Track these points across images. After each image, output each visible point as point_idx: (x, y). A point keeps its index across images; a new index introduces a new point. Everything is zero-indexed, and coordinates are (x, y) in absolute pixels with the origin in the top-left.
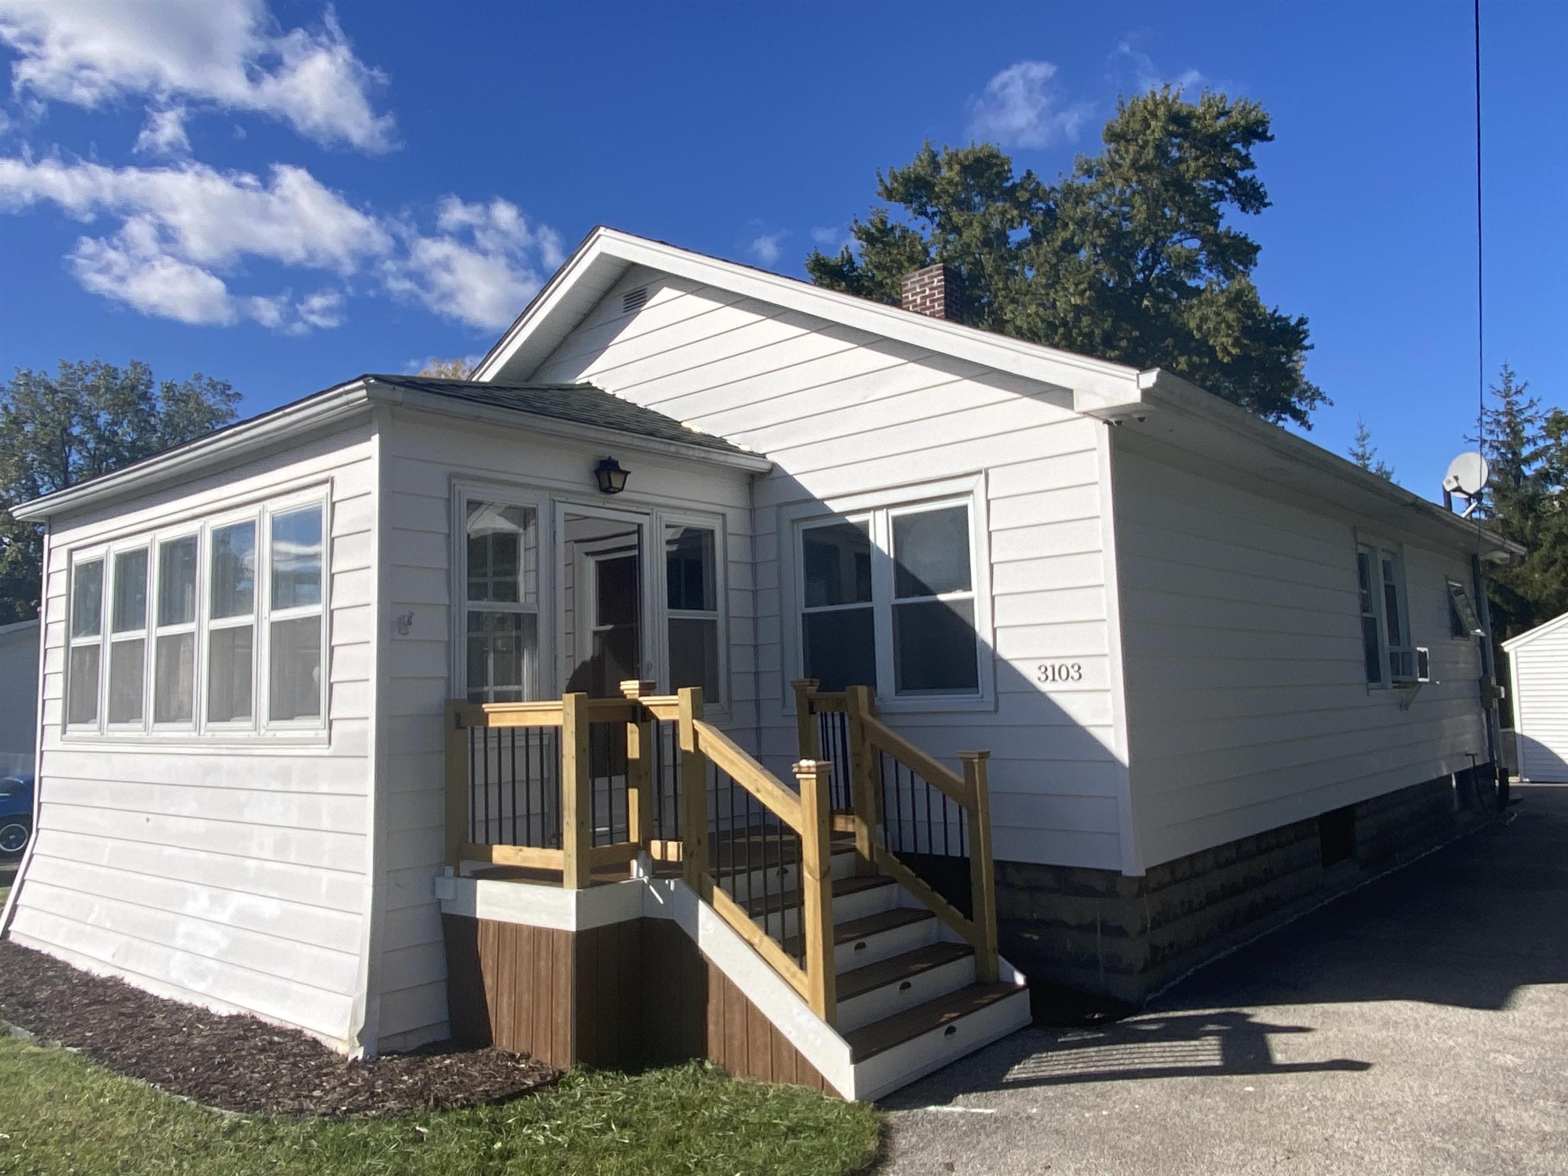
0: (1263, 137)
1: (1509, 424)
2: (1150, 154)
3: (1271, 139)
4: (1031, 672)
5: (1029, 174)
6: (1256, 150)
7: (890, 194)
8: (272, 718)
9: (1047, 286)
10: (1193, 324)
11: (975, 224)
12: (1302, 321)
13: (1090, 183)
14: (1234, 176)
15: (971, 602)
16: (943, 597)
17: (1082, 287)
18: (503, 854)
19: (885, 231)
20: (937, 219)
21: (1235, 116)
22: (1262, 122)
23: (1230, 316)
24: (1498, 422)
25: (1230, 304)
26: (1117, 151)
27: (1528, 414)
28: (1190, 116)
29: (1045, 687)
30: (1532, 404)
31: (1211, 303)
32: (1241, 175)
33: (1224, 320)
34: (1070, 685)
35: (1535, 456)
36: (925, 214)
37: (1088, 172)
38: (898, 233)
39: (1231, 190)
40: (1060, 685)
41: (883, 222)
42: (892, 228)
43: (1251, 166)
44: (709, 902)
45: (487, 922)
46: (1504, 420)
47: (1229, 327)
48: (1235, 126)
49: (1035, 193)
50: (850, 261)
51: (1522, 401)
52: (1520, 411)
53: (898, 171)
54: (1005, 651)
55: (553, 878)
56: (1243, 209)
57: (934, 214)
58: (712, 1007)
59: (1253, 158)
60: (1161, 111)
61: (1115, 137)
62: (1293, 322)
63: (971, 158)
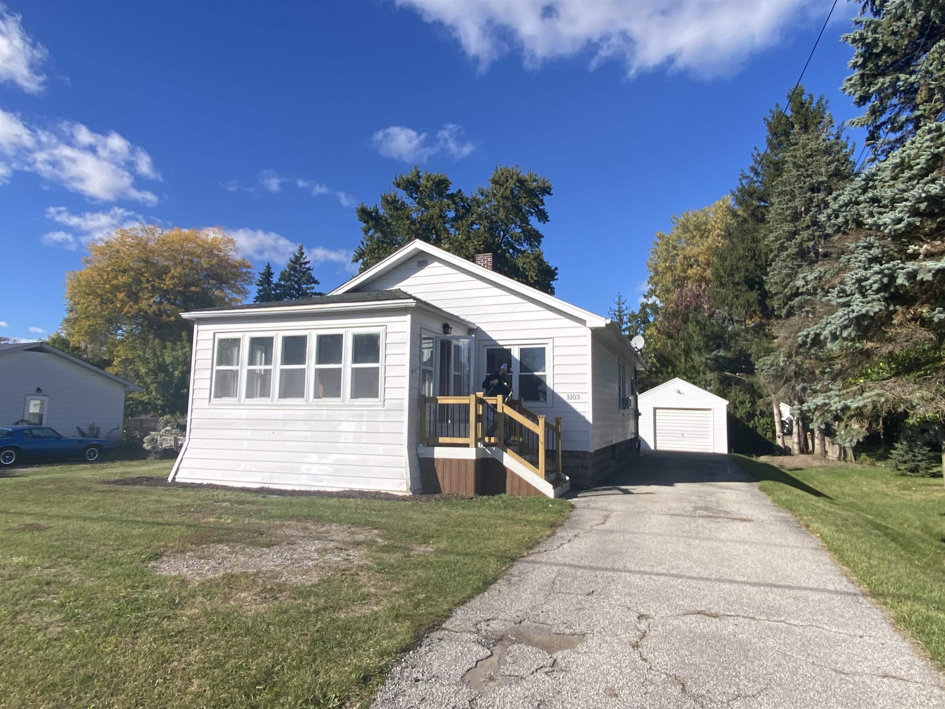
0: (549, 193)
1: (619, 315)
2: (508, 193)
3: (552, 195)
4: (564, 397)
5: (460, 191)
6: (546, 198)
7: (398, 185)
8: (352, 398)
9: (465, 240)
10: (520, 265)
11: (436, 207)
12: (556, 269)
13: (481, 198)
14: (538, 208)
15: (545, 376)
16: (536, 373)
17: (481, 243)
18: (441, 440)
19: (395, 201)
20: (417, 200)
21: (540, 184)
22: (550, 189)
23: (535, 264)
24: (615, 314)
25: (535, 259)
26: (496, 189)
27: (626, 312)
28: (525, 181)
29: (567, 401)
30: (627, 308)
31: (528, 257)
32: (540, 207)
33: (532, 265)
34: (576, 401)
35: (627, 329)
36: (412, 197)
37: (482, 194)
38: (400, 202)
39: (536, 212)
40: (573, 401)
41: (395, 197)
42: (399, 200)
43: (543, 204)
44: (506, 452)
45: (438, 459)
46: (617, 314)
47: (534, 268)
48: (539, 187)
49: (462, 199)
50: (377, 212)
51: (624, 307)
52: (623, 311)
53: (404, 177)
54: (556, 390)
55: (467, 445)
56: (539, 221)
57: (416, 198)
58: (507, 480)
59: (544, 201)
60: (515, 177)
61: (495, 182)
62: (553, 268)
63: (437, 179)
